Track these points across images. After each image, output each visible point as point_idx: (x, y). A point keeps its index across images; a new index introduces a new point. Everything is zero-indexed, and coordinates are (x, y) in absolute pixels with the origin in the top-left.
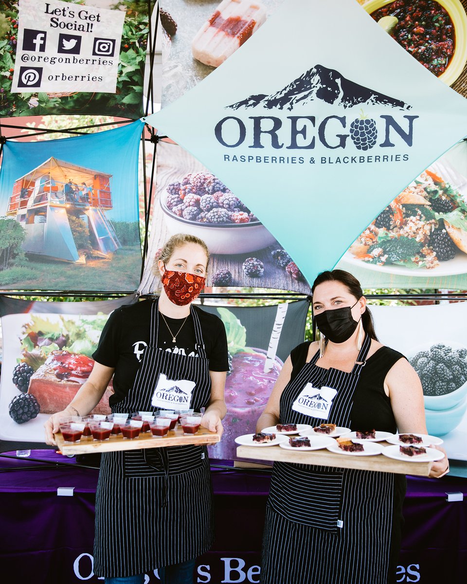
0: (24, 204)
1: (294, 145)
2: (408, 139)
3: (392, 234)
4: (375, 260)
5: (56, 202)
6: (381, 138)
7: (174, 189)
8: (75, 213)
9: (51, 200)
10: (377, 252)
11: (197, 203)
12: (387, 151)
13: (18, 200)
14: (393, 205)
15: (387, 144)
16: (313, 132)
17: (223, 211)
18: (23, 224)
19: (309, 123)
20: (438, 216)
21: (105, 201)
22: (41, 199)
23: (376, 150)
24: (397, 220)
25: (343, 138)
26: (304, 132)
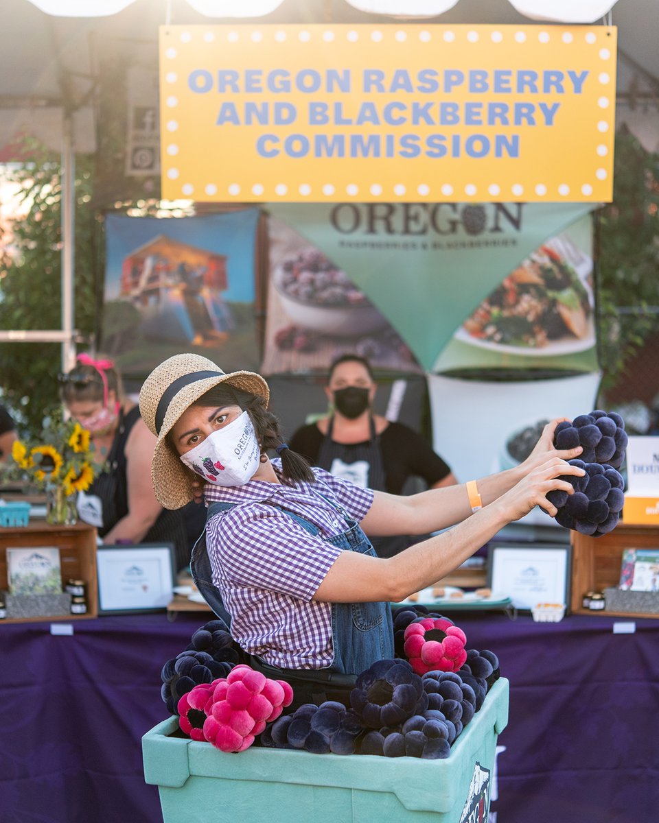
0: (136, 284)
1: (407, 231)
2: (516, 223)
3: (506, 313)
4: (490, 338)
5: (170, 281)
6: (490, 223)
7: (289, 267)
8: (190, 294)
9: (165, 280)
10: (490, 330)
11: (312, 282)
12: (497, 236)
13: (129, 280)
14: (507, 283)
15: (497, 229)
16: (424, 217)
17: (338, 291)
18: (138, 305)
19: (421, 210)
20: (551, 294)
21: (220, 282)
22: (153, 278)
23: (486, 235)
24: (510, 299)
25: (454, 224)
26: (416, 218)
